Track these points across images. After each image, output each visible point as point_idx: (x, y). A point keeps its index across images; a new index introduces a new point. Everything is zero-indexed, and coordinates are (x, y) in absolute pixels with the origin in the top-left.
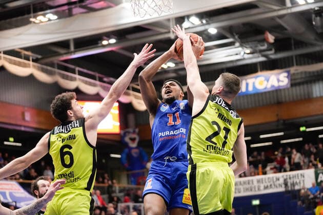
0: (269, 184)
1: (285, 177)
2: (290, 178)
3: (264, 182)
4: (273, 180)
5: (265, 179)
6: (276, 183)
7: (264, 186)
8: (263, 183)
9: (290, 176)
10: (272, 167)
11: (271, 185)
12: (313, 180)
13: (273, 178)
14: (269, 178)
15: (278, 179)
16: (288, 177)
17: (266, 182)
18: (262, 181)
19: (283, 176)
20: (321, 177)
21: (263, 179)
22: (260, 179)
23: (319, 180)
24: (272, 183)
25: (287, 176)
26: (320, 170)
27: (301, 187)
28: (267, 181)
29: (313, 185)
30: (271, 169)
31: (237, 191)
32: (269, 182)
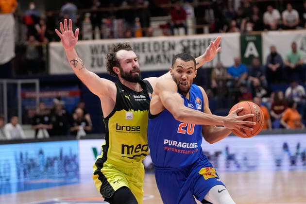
0: (155, 55)
1: (186, 44)
2: (195, 46)
3: (146, 50)
4: (163, 46)
5: (149, 45)
6: (167, 54)
7: (147, 58)
8: (144, 52)
9: (194, 41)
10: (164, 23)
11: (159, 57)
12: (237, 54)
13: (163, 43)
14: (155, 43)
15: (172, 46)
16: (191, 44)
17: (150, 51)
18: (143, 48)
19: (181, 42)
20: (251, 49)
21: (146, 46)
22: (139, 44)
23: (247, 54)
24: (160, 52)
25: (189, 41)
26: (249, 36)
27: (215, 64)
28: (152, 48)
29: (236, 61)
30: (162, 27)
31: (95, 64)
32: (156, 51)
